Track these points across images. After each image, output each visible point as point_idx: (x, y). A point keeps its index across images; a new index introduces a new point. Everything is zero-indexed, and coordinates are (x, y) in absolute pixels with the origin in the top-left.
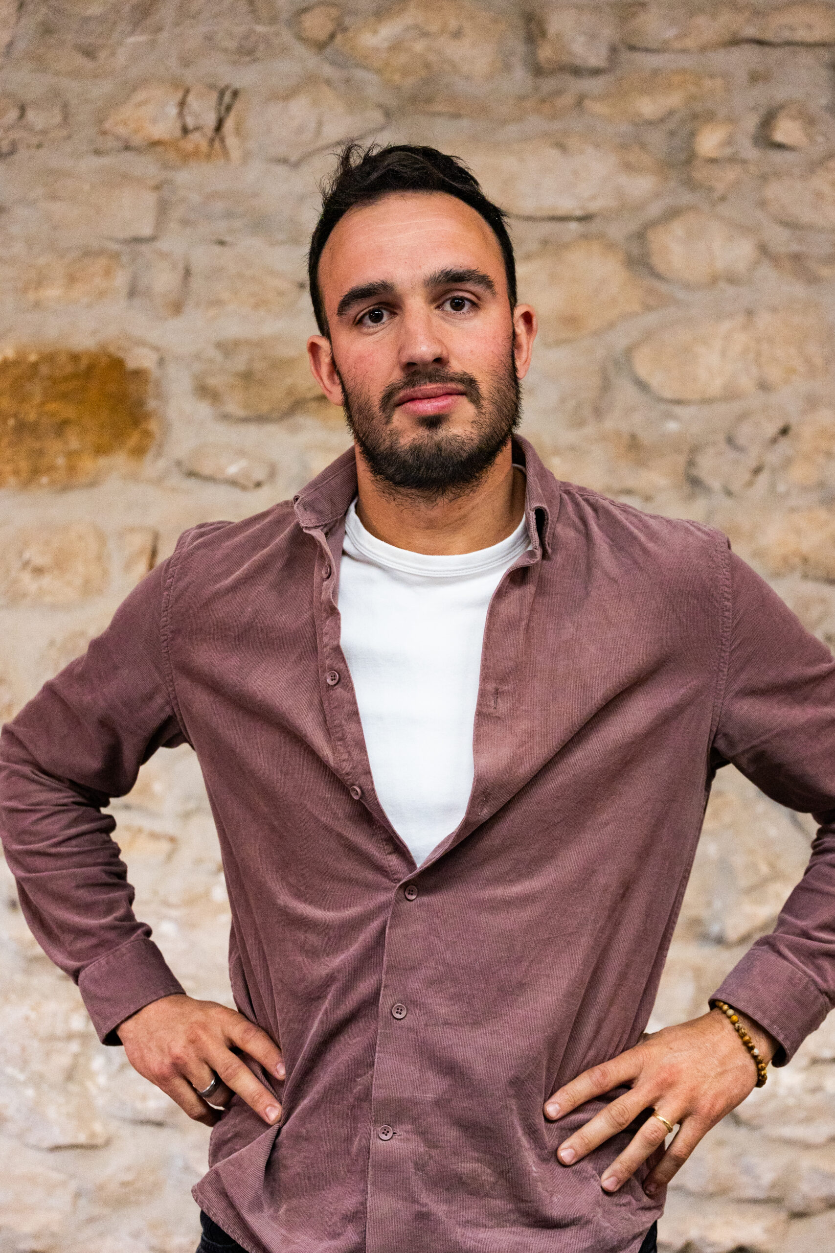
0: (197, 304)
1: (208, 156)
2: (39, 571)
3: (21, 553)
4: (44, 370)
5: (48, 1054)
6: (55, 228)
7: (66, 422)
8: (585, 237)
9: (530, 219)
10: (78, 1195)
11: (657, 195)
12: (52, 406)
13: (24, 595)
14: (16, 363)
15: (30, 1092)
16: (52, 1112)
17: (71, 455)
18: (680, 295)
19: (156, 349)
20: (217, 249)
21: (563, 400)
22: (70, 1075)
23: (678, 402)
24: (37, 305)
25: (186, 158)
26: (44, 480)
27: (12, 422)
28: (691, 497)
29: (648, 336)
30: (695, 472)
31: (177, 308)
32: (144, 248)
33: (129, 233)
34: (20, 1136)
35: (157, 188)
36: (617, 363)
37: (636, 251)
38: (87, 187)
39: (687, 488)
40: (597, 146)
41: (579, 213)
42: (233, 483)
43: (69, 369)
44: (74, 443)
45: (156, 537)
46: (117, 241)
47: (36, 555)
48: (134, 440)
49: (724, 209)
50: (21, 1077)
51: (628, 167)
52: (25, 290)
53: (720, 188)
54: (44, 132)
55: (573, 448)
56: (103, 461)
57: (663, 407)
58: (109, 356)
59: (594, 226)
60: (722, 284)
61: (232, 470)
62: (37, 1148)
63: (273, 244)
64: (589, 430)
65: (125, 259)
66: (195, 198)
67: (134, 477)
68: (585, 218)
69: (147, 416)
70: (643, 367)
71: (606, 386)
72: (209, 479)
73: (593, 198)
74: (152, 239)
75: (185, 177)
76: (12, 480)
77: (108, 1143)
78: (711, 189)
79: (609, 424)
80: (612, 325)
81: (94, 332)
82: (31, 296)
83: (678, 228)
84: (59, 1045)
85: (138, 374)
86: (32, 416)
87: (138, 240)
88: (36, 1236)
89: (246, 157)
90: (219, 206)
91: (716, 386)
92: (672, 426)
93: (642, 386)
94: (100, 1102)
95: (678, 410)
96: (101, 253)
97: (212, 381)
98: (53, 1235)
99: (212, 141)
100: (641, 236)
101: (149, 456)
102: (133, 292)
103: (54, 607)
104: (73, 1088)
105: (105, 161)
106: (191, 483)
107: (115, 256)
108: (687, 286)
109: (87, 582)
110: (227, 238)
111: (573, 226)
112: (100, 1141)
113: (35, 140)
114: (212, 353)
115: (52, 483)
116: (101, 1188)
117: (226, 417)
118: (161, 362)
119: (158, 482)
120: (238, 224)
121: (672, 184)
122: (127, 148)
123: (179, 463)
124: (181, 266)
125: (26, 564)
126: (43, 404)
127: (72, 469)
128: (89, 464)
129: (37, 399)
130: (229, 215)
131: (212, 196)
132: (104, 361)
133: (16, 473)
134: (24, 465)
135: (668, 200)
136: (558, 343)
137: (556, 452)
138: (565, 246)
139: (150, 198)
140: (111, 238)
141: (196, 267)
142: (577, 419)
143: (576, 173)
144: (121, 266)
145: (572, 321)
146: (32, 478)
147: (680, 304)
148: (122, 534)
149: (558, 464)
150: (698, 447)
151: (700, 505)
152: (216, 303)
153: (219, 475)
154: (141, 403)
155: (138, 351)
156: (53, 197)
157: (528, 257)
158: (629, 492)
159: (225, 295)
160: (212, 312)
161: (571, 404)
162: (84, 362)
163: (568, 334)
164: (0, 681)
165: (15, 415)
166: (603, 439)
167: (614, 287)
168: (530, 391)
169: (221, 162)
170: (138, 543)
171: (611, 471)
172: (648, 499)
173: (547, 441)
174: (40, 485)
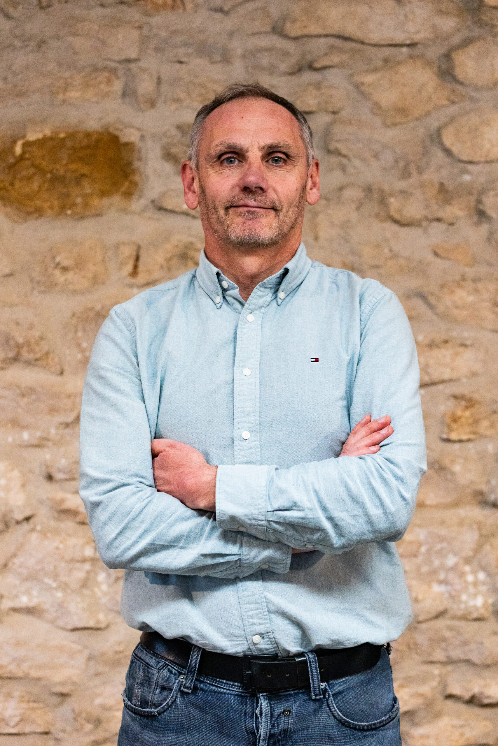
0: (165, 102)
1: (173, 8)
2: (65, 269)
3: (54, 258)
4: (69, 143)
5: (71, 571)
6: (75, 53)
7: (83, 176)
8: (411, 57)
9: (375, 45)
10: (90, 658)
11: (458, 30)
12: (72, 166)
13: (56, 284)
14: (51, 139)
15: (59, 594)
16: (72, 607)
17: (86, 197)
18: (473, 94)
19: (139, 129)
20: (178, 66)
21: (396, 161)
22: (84, 584)
23: (471, 162)
24: (64, 102)
25: (158, 8)
26: (69, 212)
27: (49, 176)
28: (478, 223)
29: (452, 119)
30: (481, 207)
31: (152, 104)
32: (132, 66)
33: (122, 56)
34: (52, 622)
35: (140, 28)
36: (431, 138)
37: (444, 66)
38: (96, 27)
39: (475, 218)
41: (408, 42)
42: (186, 214)
43: (85, 142)
44: (88, 189)
45: (139, 248)
46: (114, 61)
47: (64, 259)
48: (124, 187)
50: (54, 585)
51: (441, 12)
52: (58, 93)
55: (402, 192)
56: (106, 201)
57: (461, 165)
58: (109, 134)
59: (418, 50)
62: (64, 629)
63: (212, 63)
64: (414, 180)
65: (120, 73)
66: (163, 34)
67: (125, 211)
68: (412, 45)
69: (134, 171)
70: (448, 140)
71: (425, 153)
72: (171, 212)
73: (418, 32)
74: (136, 60)
75: (155, 20)
76: (49, 212)
77: (107, 627)
78: (493, 26)
79: (426, 177)
80: (428, 113)
81: (101, 119)
82: (61, 96)
83: (472, 51)
84: (78, 565)
85: (127, 145)
86: (61, 172)
87: (128, 61)
88: (62, 684)
89: (196, 7)
90: (179, 39)
91: (494, 153)
92: (467, 178)
93: (448, 152)
94: (104, 600)
95: (470, 167)
96: (106, 68)
97: (174, 150)
98: (74, 683)
100: (448, 56)
101: (136, 197)
102: (124, 95)
103: (74, 292)
104: (86, 592)
105: (107, 11)
106: (160, 215)
107: (114, 71)
108: (477, 88)
109: (95, 277)
110: (183, 60)
111: (405, 50)
112: (102, 625)
114: (173, 131)
115: (74, 214)
116: (103, 654)
118: (142, 137)
119: (140, 213)
120: (190, 50)
121: (469, 23)
122: (122, 2)
123: (153, 202)
124: (155, 77)
125: (58, 265)
126: (67, 164)
127: (86, 205)
128: (95, 201)
129: (64, 162)
130: (186, 44)
131: (175, 32)
132: (106, 137)
133: (52, 208)
134: (56, 203)
135: (465, 33)
136: (394, 125)
137: (391, 195)
138: (399, 63)
139: (135, 34)
140: (110, 60)
141: (165, 78)
142: (405, 174)
143: (406, 16)
144: (118, 78)
145: (402, 111)
146: (61, 211)
147: (472, 99)
148: (117, 246)
149: (393, 202)
150: (483, 192)
151: (485, 228)
152: (178, 100)
153: (178, 210)
154: (130, 164)
155: (128, 131)
156: (75, 34)
157: (375, 70)
158: (439, 220)
159: (182, 96)
160: (175, 106)
161: (401, 164)
162: (94, 139)
163: (399, 119)
164: (42, 338)
165: (51, 172)
166: (422, 186)
167: (430, 88)
168: (376, 156)
169: (181, 11)
170: (128, 251)
171: (427, 206)
172: (451, 224)
173: (386, 187)
174: (67, 215)
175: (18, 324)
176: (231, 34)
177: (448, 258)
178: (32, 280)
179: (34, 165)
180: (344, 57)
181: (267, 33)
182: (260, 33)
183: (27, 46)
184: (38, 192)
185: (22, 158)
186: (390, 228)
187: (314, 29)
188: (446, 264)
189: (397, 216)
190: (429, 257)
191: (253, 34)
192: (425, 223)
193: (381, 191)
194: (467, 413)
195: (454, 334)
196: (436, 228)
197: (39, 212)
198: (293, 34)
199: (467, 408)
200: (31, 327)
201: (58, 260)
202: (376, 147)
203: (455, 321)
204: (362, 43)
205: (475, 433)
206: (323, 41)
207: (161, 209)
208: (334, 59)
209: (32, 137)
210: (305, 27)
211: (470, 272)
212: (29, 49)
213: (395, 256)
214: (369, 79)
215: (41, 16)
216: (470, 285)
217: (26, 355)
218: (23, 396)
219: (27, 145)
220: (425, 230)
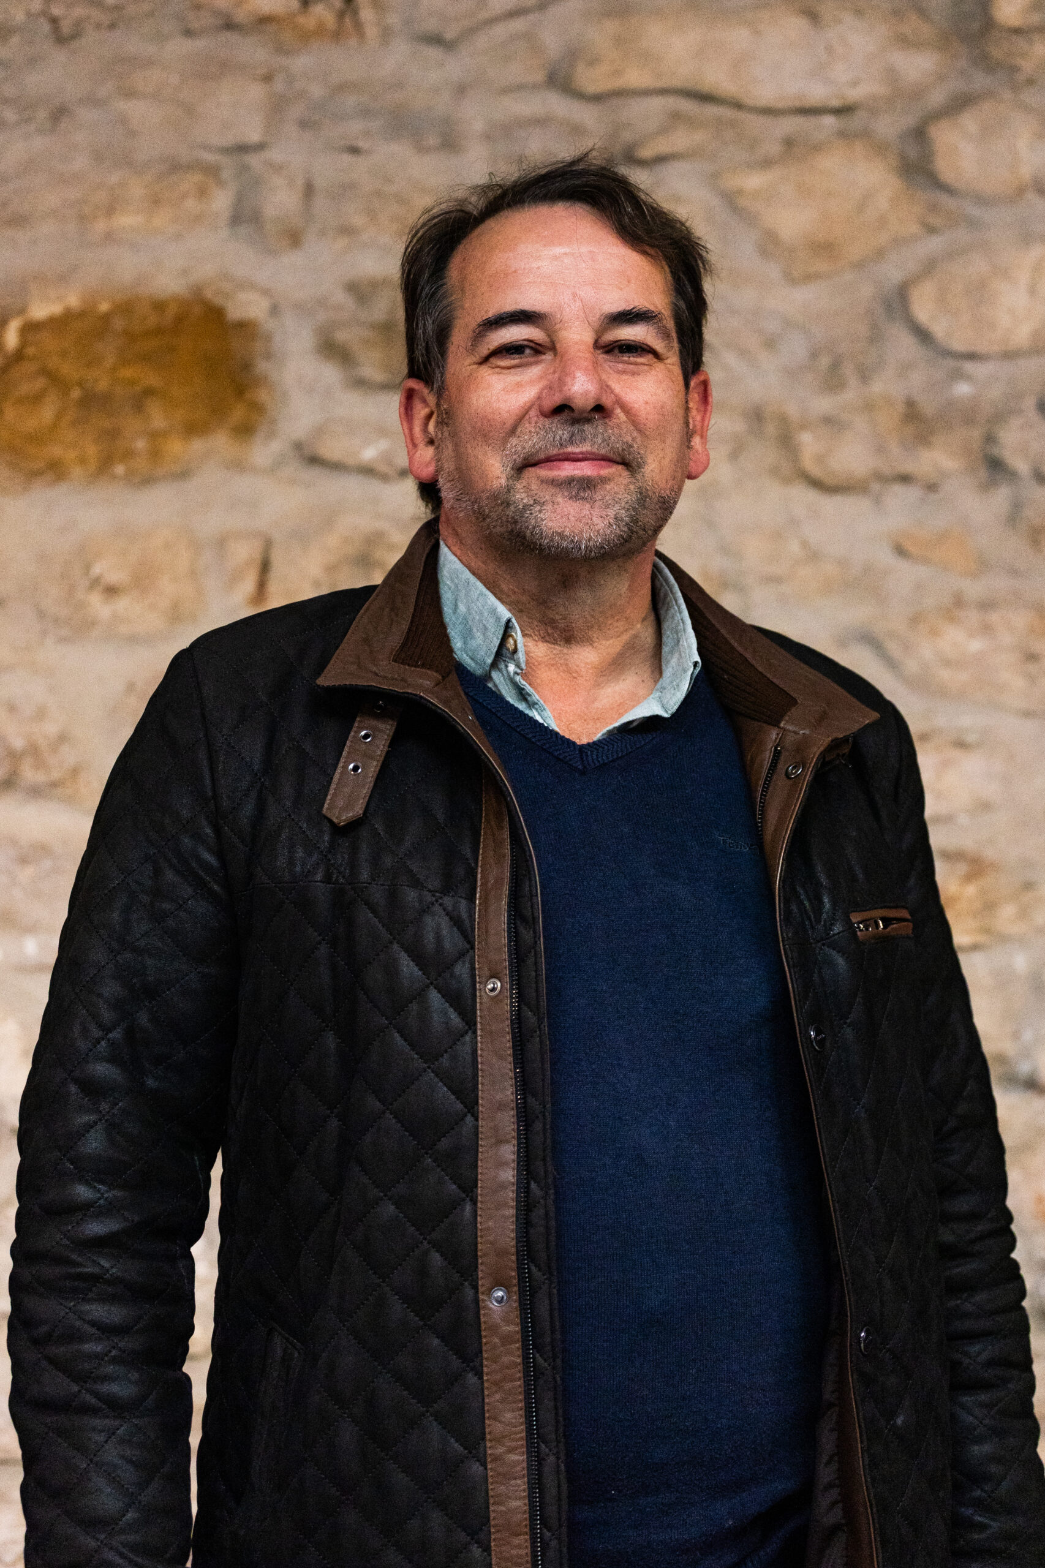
0: (322, 233)
1: (337, 35)
2: (112, 591)
3: (88, 567)
4: (118, 324)
6: (132, 134)
7: (149, 392)
8: (843, 135)
9: (768, 111)
11: (941, 78)
12: (127, 373)
13: (93, 624)
14: (82, 314)
17: (155, 436)
18: (974, 211)
19: (266, 292)
20: (347, 158)
21: (814, 355)
23: (972, 356)
24: (109, 237)
25: (306, 37)
26: (120, 469)
27: (76, 393)
28: (988, 485)
29: (929, 268)
30: (995, 451)
31: (294, 239)
32: (253, 159)
33: (230, 138)
35: (268, 78)
36: (889, 307)
37: (913, 153)
38: (174, 80)
39: (983, 474)
40: (859, 13)
41: (835, 103)
42: (367, 471)
43: (153, 320)
44: (158, 419)
45: (268, 544)
46: (214, 149)
47: (109, 569)
48: (238, 413)
49: (1030, 97)
51: (904, 42)
52: (94, 218)
53: (1027, 66)
54: (118, 8)
55: (827, 420)
56: (197, 445)
57: (951, 363)
58: (204, 303)
59: (857, 121)
60: (1031, 196)
61: (369, 454)
63: (422, 149)
64: (851, 395)
65: (226, 174)
66: (317, 91)
67: (238, 466)
68: (843, 111)
69: (256, 382)
70: (923, 309)
71: (875, 337)
72: (337, 467)
73: (855, 83)
74: (260, 147)
75: (302, 62)
76: (77, 471)
78: (1013, 69)
79: (877, 387)
80: (880, 254)
81: (185, 272)
82: (100, 226)
83: (969, 121)
85: (245, 327)
86: (103, 385)
87: (243, 149)
89: (386, 35)
90: (351, 101)
91: (1022, 335)
92: (963, 389)
93: (923, 335)
95: (969, 367)
96: (192, 166)
97: (341, 336)
99: (341, 15)
100: (920, 134)
101: (260, 435)
102: (236, 220)
103: (133, 640)
105: (198, 45)
106: (315, 473)
107: (212, 171)
108: (981, 200)
109: (176, 606)
110: (361, 144)
111: (829, 121)
113: (105, 19)
114: (341, 297)
115: (130, 473)
117: (360, 384)
118: (275, 310)
119: (271, 471)
120: (374, 125)
121: (961, 63)
122: (229, 25)
123: (298, 446)
124: (300, 182)
125: (96, 582)
126: (114, 369)
127: (155, 454)
128: (175, 447)
129: (109, 361)
130: (365, 113)
131: (342, 88)
132: (197, 310)
133: (82, 461)
134: (92, 450)
135: (955, 85)
136: (809, 278)
137: (804, 426)
138: (817, 148)
139: (256, 92)
140: (206, 147)
141: (320, 183)
142: (833, 381)
143: (829, 49)
144: (220, 183)
145: (824, 248)
146: (104, 467)
147: (973, 224)
148: (222, 542)
149: (809, 443)
150: (999, 417)
151: (1002, 496)
152: (347, 231)
153: (351, 461)
154: (247, 366)
155: (244, 296)
156: (130, 94)
157: (767, 163)
158: (905, 479)
159: (358, 220)
160: (341, 243)
161: (825, 361)
162: (171, 313)
163: (821, 266)
164: (63, 738)
165: (80, 384)
166: (869, 407)
167: (882, 202)
168: (770, 343)
169: (353, 42)
170: (244, 552)
171: (880, 450)
172: (932, 487)
173: (792, 410)
174: (114, 477)
175: (12, 708)
176: (461, 90)
177: (925, 561)
178: (41, 614)
179: (45, 372)
180: (699, 137)
181: (535, 87)
182: (520, 87)
183: (28, 121)
184: (54, 427)
185: (19, 356)
186: (802, 497)
187: (635, 77)
188: (921, 572)
189: (815, 471)
190: (885, 557)
191: (506, 90)
192: (876, 487)
193: (783, 420)
194: (971, 890)
195: (940, 721)
196: (900, 498)
197: (56, 471)
198: (591, 88)
199: (969, 878)
200: (41, 714)
201: (97, 570)
202: (772, 326)
203: (942, 693)
204: (738, 106)
205: (987, 931)
206: (656, 104)
207: (314, 460)
208: (680, 140)
209: (40, 311)
210: (617, 73)
211: (974, 589)
212: (32, 127)
213: (813, 556)
214: (754, 181)
215: (60, 56)
216: (973, 616)
217: (29, 774)
218: (24, 860)
219: (30, 329)
220: (878, 500)
